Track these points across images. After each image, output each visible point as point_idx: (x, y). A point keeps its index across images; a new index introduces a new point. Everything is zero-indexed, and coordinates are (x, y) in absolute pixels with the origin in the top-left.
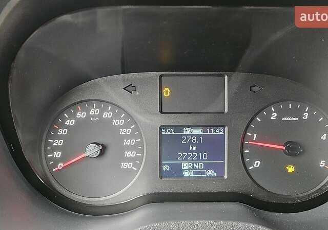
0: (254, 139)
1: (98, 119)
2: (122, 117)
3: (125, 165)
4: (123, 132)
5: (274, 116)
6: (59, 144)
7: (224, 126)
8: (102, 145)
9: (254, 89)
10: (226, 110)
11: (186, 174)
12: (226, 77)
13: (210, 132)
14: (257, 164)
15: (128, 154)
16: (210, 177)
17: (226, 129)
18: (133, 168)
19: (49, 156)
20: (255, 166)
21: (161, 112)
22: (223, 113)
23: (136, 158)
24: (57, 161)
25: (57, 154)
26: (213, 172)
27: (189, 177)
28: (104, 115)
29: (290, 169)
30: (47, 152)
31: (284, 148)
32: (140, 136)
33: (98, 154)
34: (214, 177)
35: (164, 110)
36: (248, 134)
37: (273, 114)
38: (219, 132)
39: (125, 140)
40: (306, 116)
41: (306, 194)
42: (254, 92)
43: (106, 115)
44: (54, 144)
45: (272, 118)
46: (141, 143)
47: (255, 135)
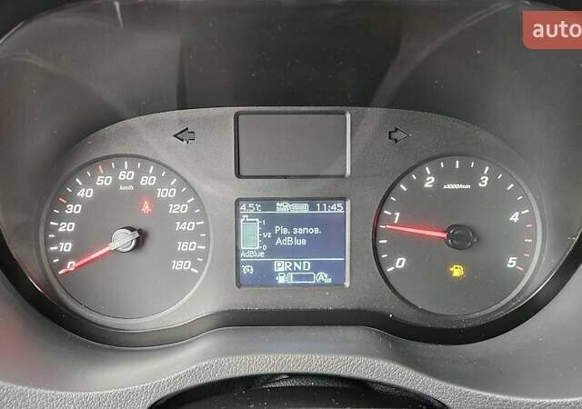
0: (396, 221)
1: (131, 187)
2: (172, 183)
3: (178, 265)
4: (174, 209)
5: (430, 182)
6: (68, 230)
7: (343, 199)
8: (140, 231)
9: (395, 135)
10: (348, 172)
11: (281, 280)
12: (348, 116)
13: (322, 209)
14: (401, 263)
15: (183, 246)
16: (322, 284)
17: (348, 203)
18: (192, 269)
19: (52, 248)
20: (397, 266)
21: (238, 175)
22: (343, 176)
23: (198, 253)
24: (65, 258)
25: (66, 247)
26: (326, 276)
27: (286, 285)
28: (143, 180)
29: (457, 271)
30: (48, 243)
31: (445, 235)
32: (203, 215)
33: (133, 245)
34: (328, 285)
35: (243, 173)
36: (386, 212)
37: (428, 179)
38: (336, 208)
39: (179, 223)
40: (484, 182)
41: (482, 313)
42: (396, 141)
43: (146, 181)
44: (60, 230)
45: (426, 185)
46: (205, 228)
47: (398, 214)
